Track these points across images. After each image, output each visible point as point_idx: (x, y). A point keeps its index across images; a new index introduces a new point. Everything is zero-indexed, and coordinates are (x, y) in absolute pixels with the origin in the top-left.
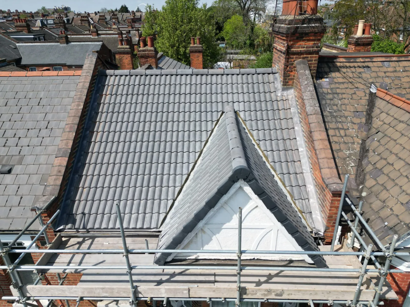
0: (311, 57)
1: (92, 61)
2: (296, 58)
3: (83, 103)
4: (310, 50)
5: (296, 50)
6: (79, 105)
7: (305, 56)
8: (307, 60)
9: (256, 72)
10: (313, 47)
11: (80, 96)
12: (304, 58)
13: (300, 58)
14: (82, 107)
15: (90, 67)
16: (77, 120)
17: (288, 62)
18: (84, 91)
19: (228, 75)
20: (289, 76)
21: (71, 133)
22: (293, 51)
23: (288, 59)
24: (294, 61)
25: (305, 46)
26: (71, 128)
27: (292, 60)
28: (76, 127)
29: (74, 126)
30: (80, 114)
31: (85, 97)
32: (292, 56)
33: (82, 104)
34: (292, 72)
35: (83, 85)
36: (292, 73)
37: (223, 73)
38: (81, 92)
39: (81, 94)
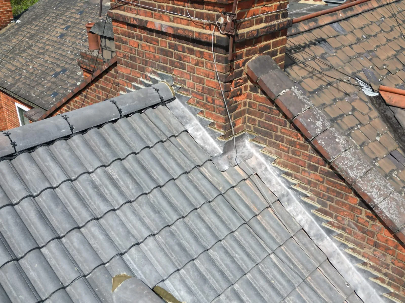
0: (275, 45)
2: (248, 53)
4: (275, 25)
5: (248, 33)
7: (264, 43)
8: (268, 53)
9: (120, 111)
10: (277, 17)
12: (262, 50)
13: (254, 53)
17: (231, 69)
19: (31, 150)
20: (235, 108)
22: (243, 34)
23: (232, 61)
24: (244, 64)
25: (264, 17)
27: (240, 61)
32: (238, 52)
34: (241, 94)
36: (241, 99)
37: (9, 150)
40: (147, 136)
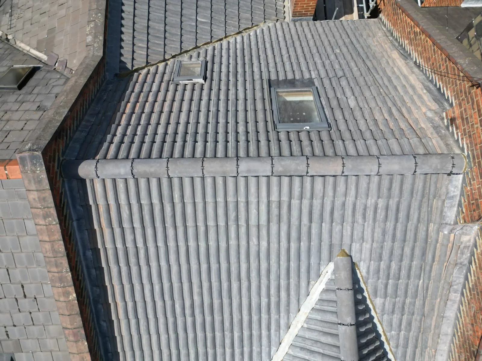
1: (40, 182)
3: (73, 287)
6: (66, 294)
11: (60, 274)
14: (75, 295)
15: (44, 199)
16: (78, 321)
18: (61, 263)
21: (80, 343)
26: (75, 335)
28: (83, 332)
29: (79, 332)
30: (77, 309)
31: (70, 274)
33: (72, 289)
35: (54, 251)
37: (339, 174)
38: (57, 266)
39: (60, 269)
40: (418, 192)
